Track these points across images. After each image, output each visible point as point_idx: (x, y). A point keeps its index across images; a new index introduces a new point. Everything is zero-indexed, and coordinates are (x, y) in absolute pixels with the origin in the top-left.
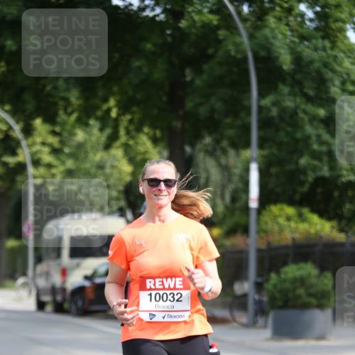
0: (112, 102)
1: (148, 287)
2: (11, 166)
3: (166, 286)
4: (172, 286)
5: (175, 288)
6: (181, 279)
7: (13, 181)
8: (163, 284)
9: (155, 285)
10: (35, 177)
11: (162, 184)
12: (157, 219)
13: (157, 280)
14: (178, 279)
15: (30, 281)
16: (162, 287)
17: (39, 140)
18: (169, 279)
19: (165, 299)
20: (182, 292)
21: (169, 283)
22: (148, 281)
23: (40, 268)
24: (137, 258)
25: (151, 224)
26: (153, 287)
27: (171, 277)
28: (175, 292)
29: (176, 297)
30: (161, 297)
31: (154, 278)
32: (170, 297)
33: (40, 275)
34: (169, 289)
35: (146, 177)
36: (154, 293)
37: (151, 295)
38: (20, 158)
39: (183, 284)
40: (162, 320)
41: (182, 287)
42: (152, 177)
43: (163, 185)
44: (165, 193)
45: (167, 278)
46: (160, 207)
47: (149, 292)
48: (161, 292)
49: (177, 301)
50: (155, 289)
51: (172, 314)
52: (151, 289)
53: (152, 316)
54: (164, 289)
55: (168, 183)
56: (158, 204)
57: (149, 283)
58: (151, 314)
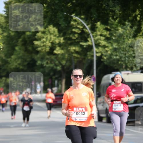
0: (138, 12)
1: (74, 110)
2: (85, 47)
7: (86, 55)
10: (97, 53)
12: (77, 87)
13: (77, 108)
17: (99, 33)
18: (81, 108)
19: (79, 114)
20: (85, 112)
21: (81, 109)
22: (74, 108)
23: (99, 100)
25: (75, 89)
26: (76, 110)
27: (82, 107)
28: (83, 112)
34: (81, 111)
35: (73, 74)
36: (76, 112)
37: (75, 113)
38: (90, 43)
40: (79, 120)
42: (75, 74)
43: (78, 77)
46: (78, 84)
47: (74, 112)
48: (78, 112)
52: (75, 111)
54: (79, 111)
55: (80, 76)
56: (77, 83)
58: (75, 119)
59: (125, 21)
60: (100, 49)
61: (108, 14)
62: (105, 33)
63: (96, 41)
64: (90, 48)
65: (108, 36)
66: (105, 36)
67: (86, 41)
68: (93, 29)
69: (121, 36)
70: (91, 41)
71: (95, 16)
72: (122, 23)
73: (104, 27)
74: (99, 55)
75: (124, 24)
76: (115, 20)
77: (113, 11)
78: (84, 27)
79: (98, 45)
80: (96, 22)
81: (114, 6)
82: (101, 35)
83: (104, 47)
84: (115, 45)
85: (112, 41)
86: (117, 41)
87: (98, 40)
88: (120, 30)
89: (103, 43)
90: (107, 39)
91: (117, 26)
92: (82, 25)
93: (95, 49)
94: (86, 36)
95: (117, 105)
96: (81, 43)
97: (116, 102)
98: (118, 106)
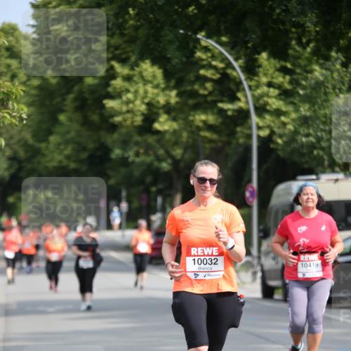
1: (192, 254)
2: (230, 113)
3: (206, 253)
4: (210, 254)
5: (212, 255)
6: (217, 248)
8: (203, 252)
9: (197, 252)
10: (259, 128)
11: (208, 182)
13: (199, 249)
14: (215, 249)
15: (255, 262)
16: (202, 254)
17: (264, 80)
18: (208, 248)
19: (205, 263)
20: (218, 258)
21: (208, 251)
22: (193, 249)
23: (265, 244)
24: (184, 231)
26: (196, 254)
27: (210, 247)
28: (213, 258)
29: (213, 262)
30: (202, 262)
31: (197, 247)
32: (209, 261)
33: (267, 254)
34: (208, 255)
36: (196, 258)
38: (242, 104)
40: (203, 278)
41: (217, 254)
44: (209, 189)
45: (206, 247)
47: (193, 258)
48: (202, 258)
49: (214, 264)
50: (198, 256)
53: (196, 275)
54: (204, 255)
55: (212, 182)
56: (204, 196)
59: (330, 49)
60: (268, 118)
61: (287, 32)
62: (280, 79)
63: (257, 99)
64: (243, 115)
65: (288, 86)
66: (279, 87)
67: (234, 98)
68: (251, 69)
69: (319, 85)
70: (246, 101)
71: (254, 38)
72: (322, 55)
73: (276, 63)
75: (327, 58)
76: (304, 46)
77: (300, 26)
78: (229, 65)
79: (261, 110)
80: (259, 53)
81: (303, 13)
82: (270, 85)
83: (278, 113)
84: (305, 110)
85: (296, 100)
86: (308, 99)
87: (261, 96)
88: (318, 72)
89: (275, 103)
90: (285, 94)
91: (310, 61)
92: (224, 59)
93: (255, 119)
94: (232, 86)
96: (221, 105)
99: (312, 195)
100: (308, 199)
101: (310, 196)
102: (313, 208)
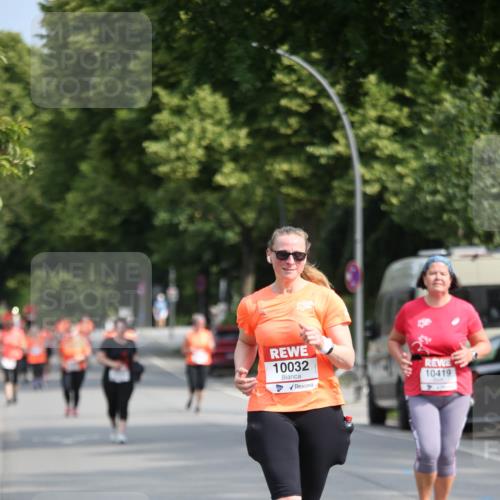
1: (273, 357)
2: (323, 161)
3: (291, 355)
4: (297, 355)
6: (306, 347)
7: (327, 190)
8: (287, 354)
9: (279, 354)
10: (365, 182)
11: (291, 257)
13: (281, 349)
14: (302, 347)
15: (359, 373)
16: (286, 356)
17: (372, 113)
18: (293, 348)
19: (291, 369)
20: (308, 360)
21: (293, 351)
22: (272, 351)
26: (277, 357)
27: (295, 345)
29: (302, 366)
30: (287, 367)
31: (278, 347)
32: (296, 367)
33: (376, 361)
34: (294, 358)
35: (274, 248)
36: (279, 363)
38: (340, 148)
39: (308, 352)
40: (289, 391)
41: (307, 355)
42: (281, 249)
44: (294, 267)
45: (290, 346)
48: (287, 362)
50: (280, 359)
51: (299, 383)
52: (275, 360)
53: (279, 387)
54: (289, 358)
55: (298, 256)
56: (286, 278)
57: (274, 353)
58: (278, 386)
59: (466, 70)
60: (378, 168)
61: (405, 45)
62: (395, 112)
63: (361, 141)
64: (342, 164)
65: (406, 123)
66: (394, 123)
67: (329, 140)
68: (354, 98)
69: (450, 121)
70: (346, 143)
71: (358, 53)
72: (454, 79)
73: (391, 90)
74: (373, 189)
75: (462, 83)
76: (429, 66)
77: (423, 37)
78: (322, 92)
79: (368, 156)
80: (365, 75)
81: (428, 19)
82: (381, 120)
83: (392, 161)
84: (430, 156)
85: (418, 142)
86: (435, 141)
87: (369, 137)
88: (449, 103)
89: (388, 147)
90: (402, 134)
91: (437, 87)
92: (315, 84)
93: (359, 170)
94: (327, 122)
95: (436, 370)
96: (310, 149)
97: (435, 360)
98: (439, 374)
99: (442, 274)
100: (437, 280)
101: (440, 276)
102: (443, 293)
